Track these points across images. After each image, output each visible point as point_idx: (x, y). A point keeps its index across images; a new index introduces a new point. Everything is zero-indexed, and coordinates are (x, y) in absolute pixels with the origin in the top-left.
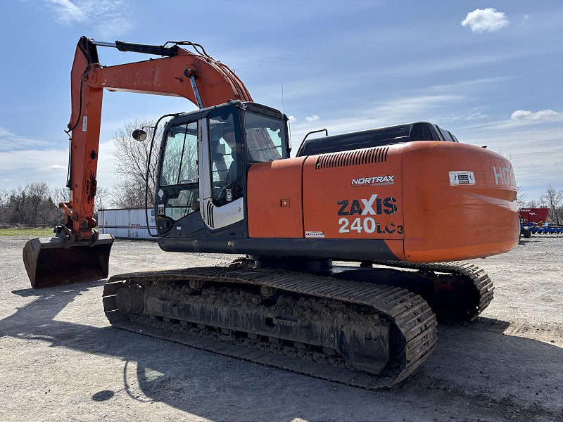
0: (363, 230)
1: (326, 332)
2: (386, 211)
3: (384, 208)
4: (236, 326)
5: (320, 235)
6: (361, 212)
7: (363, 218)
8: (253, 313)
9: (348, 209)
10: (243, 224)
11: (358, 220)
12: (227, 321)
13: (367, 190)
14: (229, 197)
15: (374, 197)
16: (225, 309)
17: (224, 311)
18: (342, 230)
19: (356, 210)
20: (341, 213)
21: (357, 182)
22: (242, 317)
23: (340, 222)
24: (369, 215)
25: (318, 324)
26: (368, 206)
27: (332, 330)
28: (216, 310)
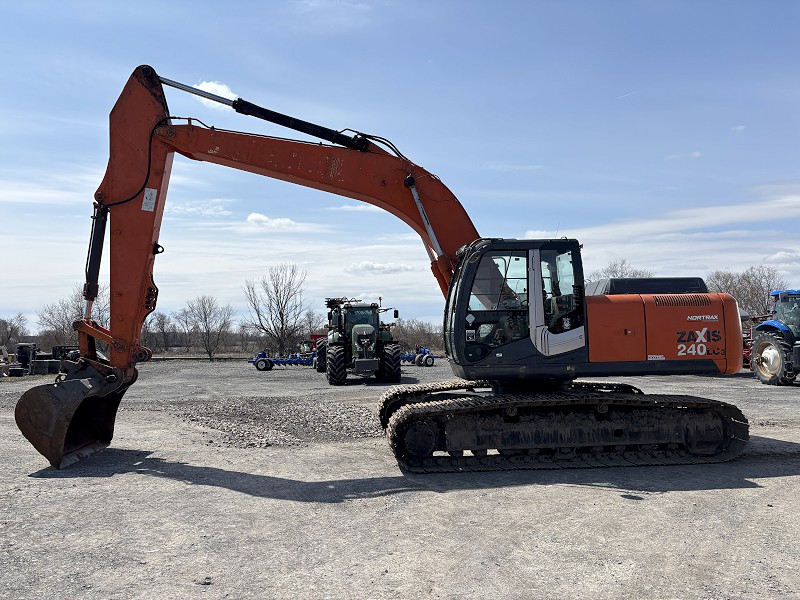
0: (697, 353)
1: (672, 431)
2: (714, 340)
3: (712, 337)
4: (581, 442)
5: (661, 358)
6: (695, 340)
7: (697, 345)
8: (601, 428)
9: (686, 338)
10: (584, 351)
11: (693, 346)
12: (570, 440)
13: (700, 325)
14: (567, 325)
15: (705, 330)
16: (568, 430)
17: (566, 431)
18: (680, 354)
19: (692, 338)
20: (680, 341)
21: (692, 318)
22: (589, 434)
23: (679, 347)
24: (701, 342)
25: (665, 426)
26: (701, 335)
27: (677, 429)
28: (556, 432)
